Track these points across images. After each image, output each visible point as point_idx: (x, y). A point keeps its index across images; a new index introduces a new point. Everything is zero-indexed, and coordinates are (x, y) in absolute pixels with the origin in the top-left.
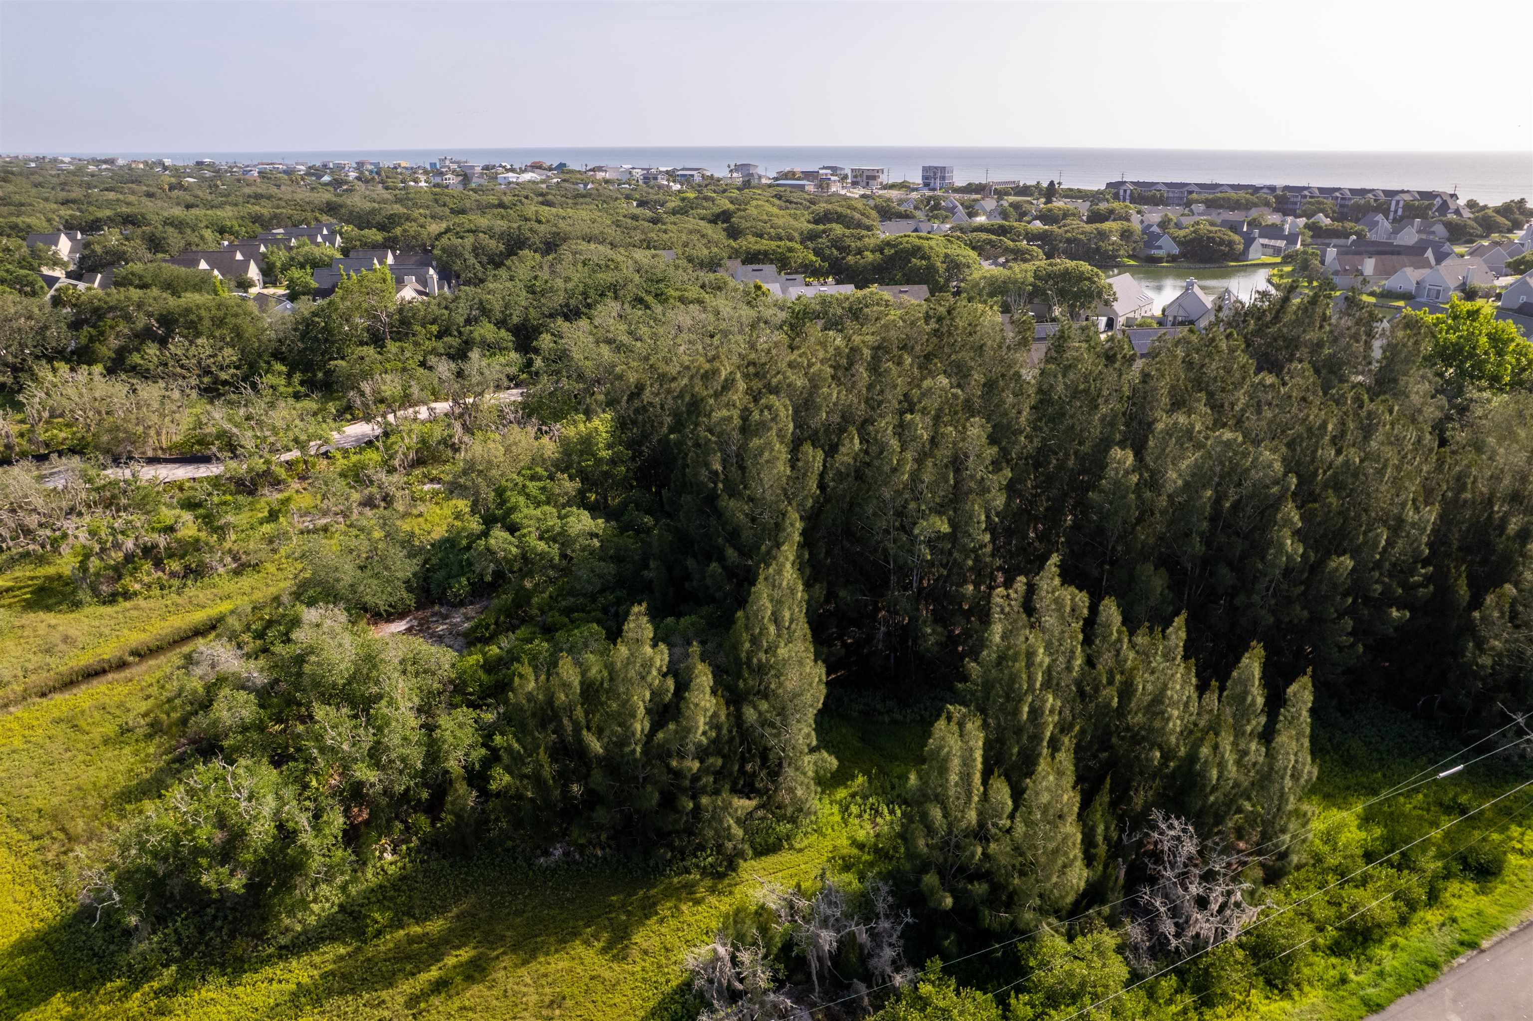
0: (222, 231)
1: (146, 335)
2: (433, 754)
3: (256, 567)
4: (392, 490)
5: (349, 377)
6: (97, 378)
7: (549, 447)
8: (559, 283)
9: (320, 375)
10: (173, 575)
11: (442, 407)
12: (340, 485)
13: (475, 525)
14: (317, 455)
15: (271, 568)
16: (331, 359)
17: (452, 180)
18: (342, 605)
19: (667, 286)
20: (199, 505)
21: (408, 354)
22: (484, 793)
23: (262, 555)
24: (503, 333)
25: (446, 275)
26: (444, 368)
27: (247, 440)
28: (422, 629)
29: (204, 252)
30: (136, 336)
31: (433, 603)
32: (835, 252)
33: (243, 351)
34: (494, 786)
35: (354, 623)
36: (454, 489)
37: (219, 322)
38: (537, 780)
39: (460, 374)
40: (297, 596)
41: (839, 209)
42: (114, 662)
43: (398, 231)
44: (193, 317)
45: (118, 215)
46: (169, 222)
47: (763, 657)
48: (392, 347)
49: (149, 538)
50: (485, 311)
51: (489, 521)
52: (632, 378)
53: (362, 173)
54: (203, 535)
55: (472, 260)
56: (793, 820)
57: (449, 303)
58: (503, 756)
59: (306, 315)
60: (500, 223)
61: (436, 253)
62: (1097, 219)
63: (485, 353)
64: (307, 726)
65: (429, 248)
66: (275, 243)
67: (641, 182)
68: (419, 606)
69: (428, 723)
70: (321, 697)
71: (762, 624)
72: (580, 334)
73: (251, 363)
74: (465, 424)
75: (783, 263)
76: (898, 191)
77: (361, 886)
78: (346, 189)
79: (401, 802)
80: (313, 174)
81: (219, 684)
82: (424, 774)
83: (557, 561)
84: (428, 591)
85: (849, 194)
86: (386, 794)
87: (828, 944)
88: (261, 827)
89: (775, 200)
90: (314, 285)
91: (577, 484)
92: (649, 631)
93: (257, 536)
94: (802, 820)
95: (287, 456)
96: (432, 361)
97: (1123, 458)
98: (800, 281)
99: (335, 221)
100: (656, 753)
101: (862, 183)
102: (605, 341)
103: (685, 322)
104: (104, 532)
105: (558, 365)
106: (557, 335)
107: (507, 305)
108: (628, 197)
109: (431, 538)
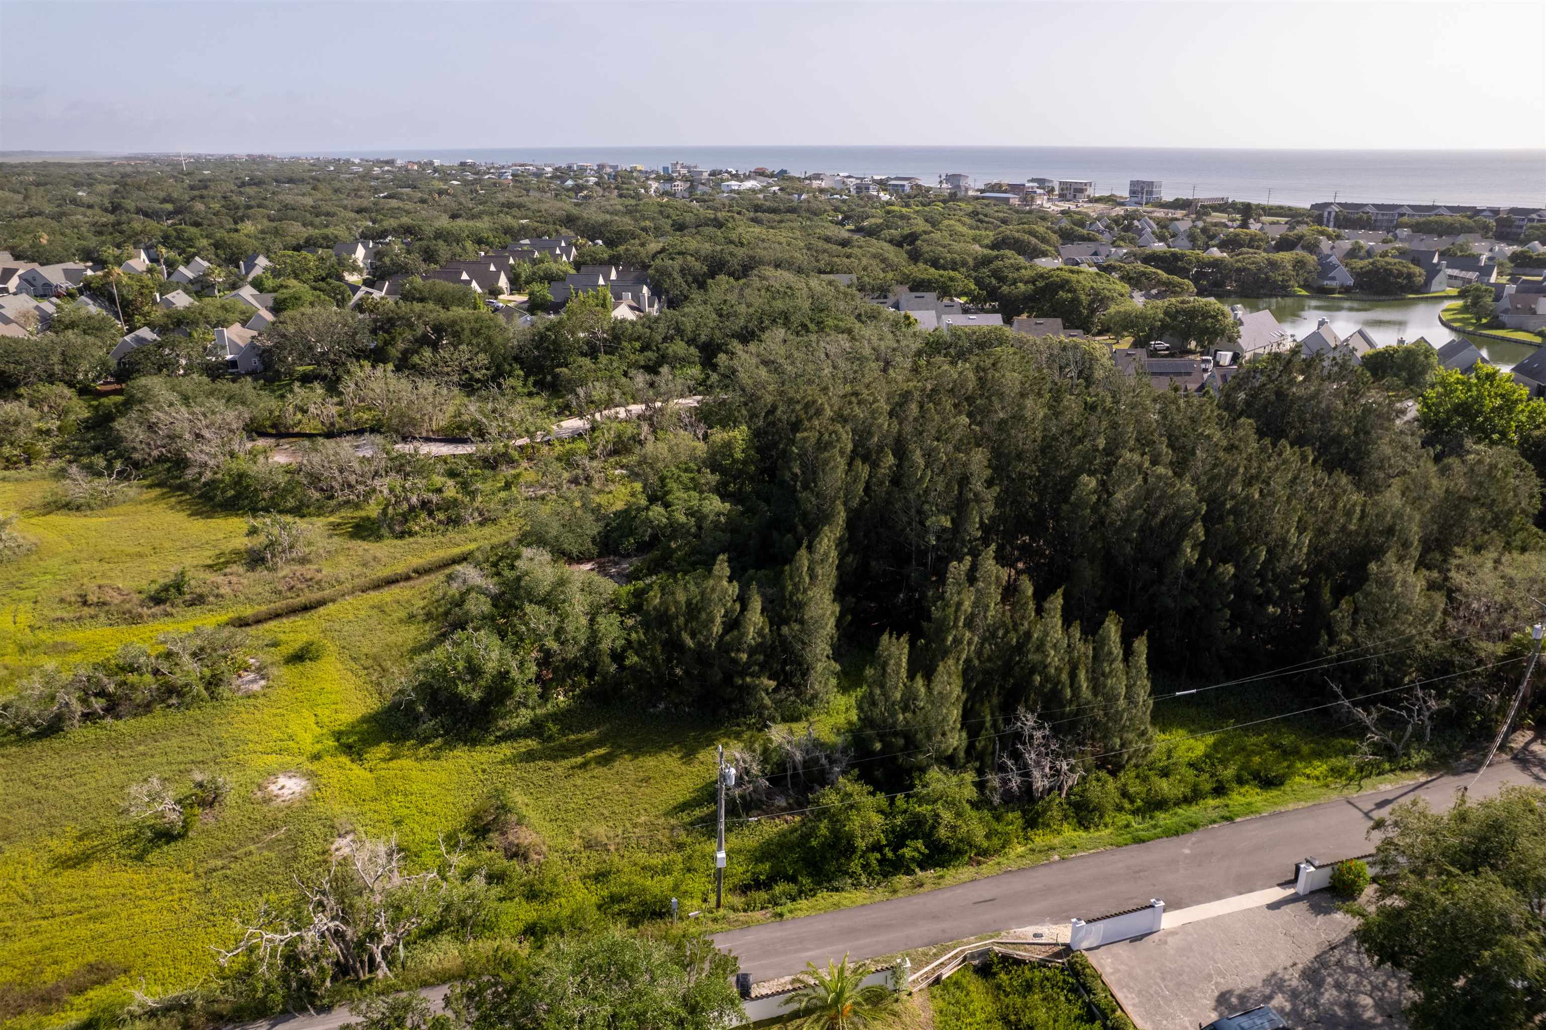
0: (479, 241)
1: (423, 341)
2: (594, 639)
3: (494, 521)
4: (592, 472)
5: (569, 381)
6: (390, 374)
7: (701, 448)
8: (742, 309)
9: (549, 378)
10: (440, 522)
11: (637, 408)
12: (556, 466)
13: (643, 502)
14: (541, 442)
15: (504, 523)
16: (558, 366)
17: (680, 186)
18: (548, 548)
19: (828, 316)
20: (459, 475)
21: (615, 365)
22: (622, 667)
23: (499, 514)
24: (693, 350)
25: (657, 292)
26: (640, 379)
27: (493, 429)
28: (602, 570)
29: (465, 262)
30: (416, 340)
31: (609, 554)
32: (994, 281)
33: (492, 356)
34: (627, 662)
35: (555, 562)
36: (634, 475)
37: (476, 333)
38: (653, 659)
39: (652, 385)
40: (520, 541)
41: (1017, 235)
42: (403, 575)
43: (621, 249)
44: (457, 328)
45: (401, 226)
46: (440, 235)
47: (800, 596)
48: (603, 359)
49: (426, 496)
50: (680, 331)
51: (652, 499)
52: (769, 399)
53: (600, 177)
54: (460, 496)
55: (679, 280)
56: (810, 704)
57: (651, 323)
58: (635, 645)
59: (541, 328)
60: (707, 245)
61: (651, 272)
62: (1285, 244)
63: (673, 368)
64: (520, 618)
65: (645, 267)
66: (521, 255)
67: (853, 192)
68: (600, 555)
69: (592, 621)
70: (531, 601)
71: (800, 576)
72: (747, 356)
73: (498, 367)
74: (651, 425)
75: (945, 291)
76: (1100, 206)
77: (544, 711)
78: (585, 197)
79: (571, 667)
80: (558, 177)
81: (468, 591)
82: (586, 650)
83: (693, 530)
84: (606, 545)
85: (1053, 207)
86: (563, 660)
87: (799, 756)
88: (491, 666)
89: (967, 220)
90: (550, 297)
91: (717, 477)
92: (728, 572)
93: (496, 499)
94: (817, 704)
95: (520, 442)
96: (633, 372)
97: (1089, 482)
98: (957, 308)
99: (572, 234)
100: (724, 648)
101: (1069, 197)
102: (765, 363)
103: (832, 349)
104: (398, 490)
105: (727, 381)
106: (732, 354)
107: (698, 326)
108: (836, 210)
109: (614, 509)
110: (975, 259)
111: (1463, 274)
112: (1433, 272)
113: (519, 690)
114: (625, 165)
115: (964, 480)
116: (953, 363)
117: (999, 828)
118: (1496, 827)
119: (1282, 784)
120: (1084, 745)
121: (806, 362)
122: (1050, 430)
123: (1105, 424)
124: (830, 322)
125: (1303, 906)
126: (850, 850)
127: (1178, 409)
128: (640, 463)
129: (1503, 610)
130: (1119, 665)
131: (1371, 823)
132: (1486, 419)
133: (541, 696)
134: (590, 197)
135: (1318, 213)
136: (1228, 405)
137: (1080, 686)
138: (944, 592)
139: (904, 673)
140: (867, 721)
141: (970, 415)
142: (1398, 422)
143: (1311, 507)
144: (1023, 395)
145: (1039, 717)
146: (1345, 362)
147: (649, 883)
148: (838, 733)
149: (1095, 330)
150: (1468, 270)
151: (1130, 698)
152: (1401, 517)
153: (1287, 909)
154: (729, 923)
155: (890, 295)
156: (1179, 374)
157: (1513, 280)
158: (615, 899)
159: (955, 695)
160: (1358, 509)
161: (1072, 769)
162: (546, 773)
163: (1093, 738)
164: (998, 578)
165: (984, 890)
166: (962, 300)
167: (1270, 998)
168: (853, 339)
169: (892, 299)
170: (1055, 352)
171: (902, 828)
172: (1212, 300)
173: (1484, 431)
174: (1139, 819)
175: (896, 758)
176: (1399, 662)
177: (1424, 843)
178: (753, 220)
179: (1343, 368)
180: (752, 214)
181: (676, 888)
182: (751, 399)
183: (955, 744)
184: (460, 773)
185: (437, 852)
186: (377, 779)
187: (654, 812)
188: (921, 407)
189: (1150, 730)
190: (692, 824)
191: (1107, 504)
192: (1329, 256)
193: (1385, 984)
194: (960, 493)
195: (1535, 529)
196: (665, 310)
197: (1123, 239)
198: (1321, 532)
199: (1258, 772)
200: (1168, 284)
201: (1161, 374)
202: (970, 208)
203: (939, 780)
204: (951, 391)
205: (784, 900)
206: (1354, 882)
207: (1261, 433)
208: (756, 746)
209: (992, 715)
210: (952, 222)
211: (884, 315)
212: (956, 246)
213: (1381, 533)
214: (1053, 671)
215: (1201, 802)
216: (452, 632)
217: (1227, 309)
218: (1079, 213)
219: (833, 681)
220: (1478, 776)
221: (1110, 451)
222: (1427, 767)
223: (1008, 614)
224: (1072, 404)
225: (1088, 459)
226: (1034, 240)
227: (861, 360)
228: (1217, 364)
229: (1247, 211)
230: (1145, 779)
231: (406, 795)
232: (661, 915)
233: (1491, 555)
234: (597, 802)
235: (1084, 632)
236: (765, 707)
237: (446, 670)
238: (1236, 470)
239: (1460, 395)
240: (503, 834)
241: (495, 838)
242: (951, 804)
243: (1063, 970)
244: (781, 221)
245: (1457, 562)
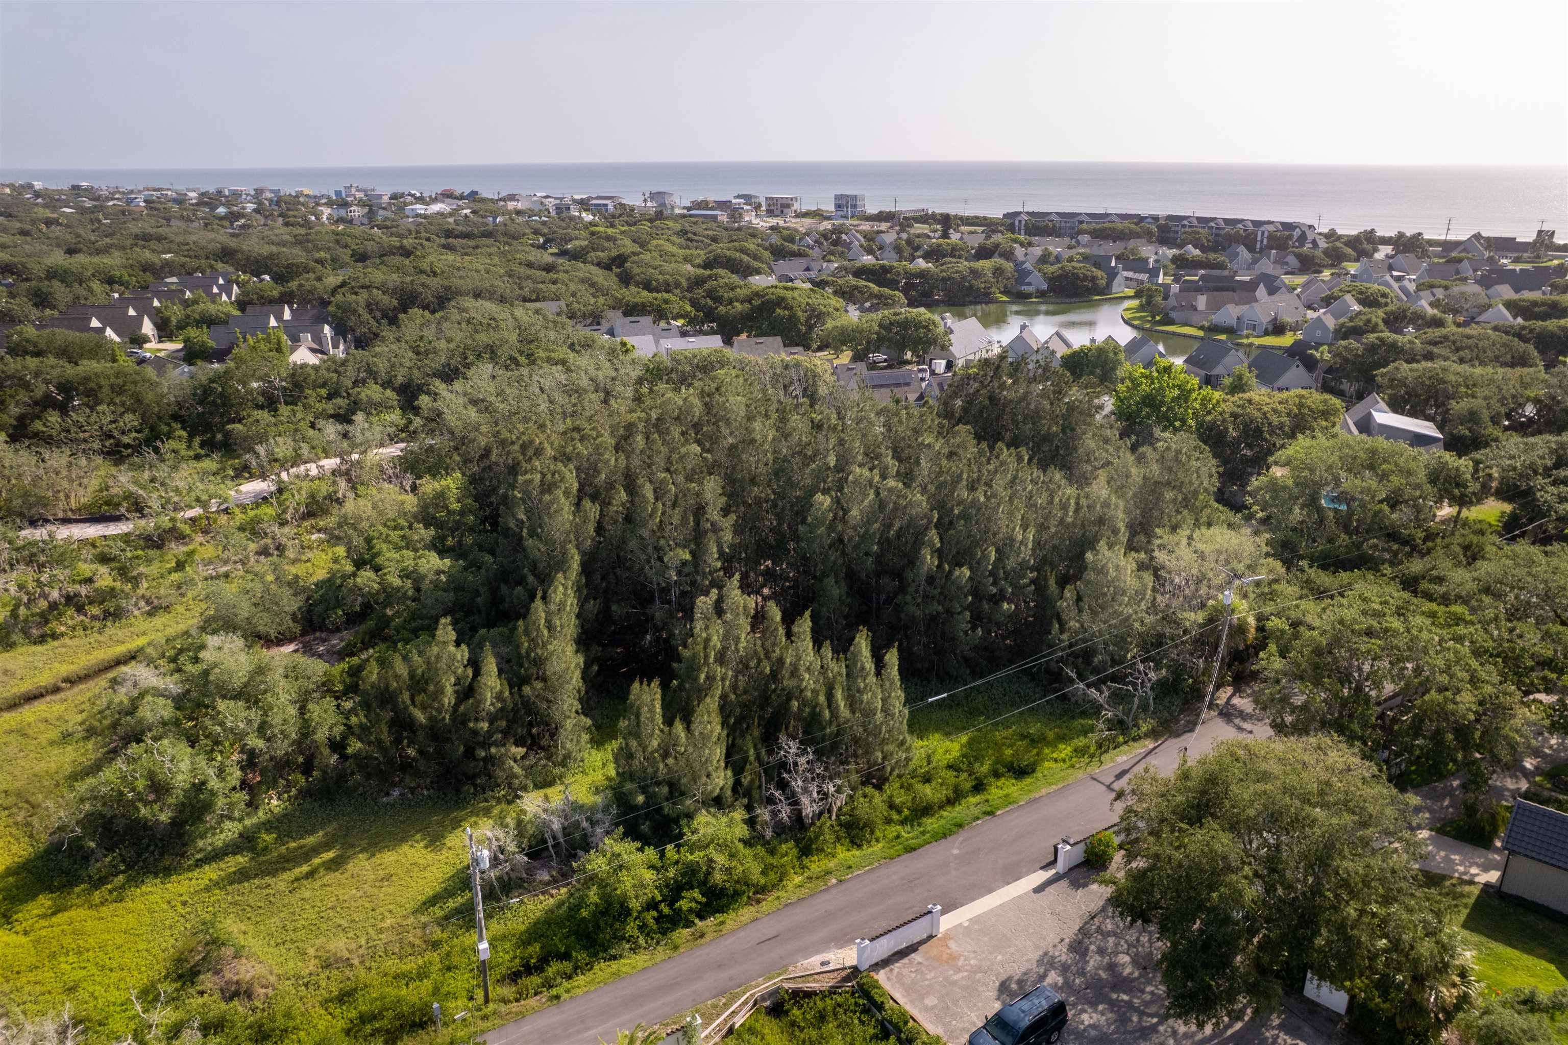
0: (110, 281)
1: (47, 403)
2: (306, 730)
3: (167, 608)
4: (284, 540)
5: (245, 439)
7: (410, 502)
8: (442, 344)
9: (219, 436)
10: (94, 618)
11: (330, 463)
12: (239, 537)
13: (349, 568)
14: (218, 512)
15: (180, 609)
16: (229, 422)
17: (357, 212)
18: (239, 633)
19: (538, 347)
20: (113, 559)
21: (299, 416)
22: (344, 757)
23: (172, 599)
24: (389, 393)
25: (341, 330)
26: (331, 430)
27: (154, 502)
28: (308, 650)
29: (93, 306)
30: (36, 403)
31: (315, 631)
32: (709, 302)
33: (143, 416)
34: (350, 751)
35: (250, 647)
36: (334, 539)
37: (119, 390)
38: (379, 743)
39: (345, 435)
40: (203, 629)
41: (728, 253)
42: (50, 688)
43: (294, 285)
44: (92, 385)
46: (52, 274)
47: (539, 651)
48: (284, 410)
49: (71, 589)
50: (372, 373)
51: (359, 564)
52: (483, 441)
53: (260, 203)
54: (118, 584)
55: (366, 316)
56: (563, 764)
57: (338, 367)
58: (357, 731)
59: (204, 379)
60: (395, 276)
61: (331, 309)
62: (984, 253)
63: (369, 414)
64: (213, 718)
65: (325, 303)
66: (169, 295)
67: (553, 213)
68: (304, 633)
69: (302, 710)
70: (224, 697)
71: (538, 630)
72: (453, 396)
73: (152, 429)
74: (349, 480)
75: (660, 314)
76: (808, 221)
77: (255, 820)
78: (242, 227)
79: (283, 765)
80: (206, 204)
81: (142, 695)
82: (298, 743)
83: (410, 593)
84: (310, 621)
85: (762, 223)
86: (272, 758)
87: (556, 825)
88: (182, 779)
89: (677, 240)
90: (211, 343)
91: (432, 532)
92: (453, 636)
93: (167, 583)
94: (571, 764)
95: (190, 513)
96: (321, 423)
97: (823, 501)
98: (675, 331)
99: (231, 269)
100: (460, 720)
101: (777, 212)
102: (474, 402)
103: (547, 383)
104: (31, 585)
105: (433, 425)
106: (435, 396)
107: (393, 366)
108: (536, 232)
109: (314, 579)
110: (689, 279)
111: (1136, 276)
112: (1112, 274)
113: (221, 802)
114: (288, 190)
115: (700, 511)
116: (677, 390)
117: (774, 861)
118: (1212, 780)
119: (1034, 771)
120: (848, 763)
121: (519, 398)
122: (779, 452)
123: (833, 441)
124: (542, 354)
125: (1064, 883)
126: (625, 912)
127: (900, 422)
128: (340, 525)
129: (1199, 581)
130: (872, 679)
131: (1113, 795)
132: (1169, 409)
133: (249, 804)
134: (249, 226)
135: (1010, 222)
136: (947, 413)
137: (838, 706)
138: (691, 629)
139: (659, 719)
140: (625, 776)
141: (698, 442)
142: (1098, 417)
143: (1031, 505)
144: (750, 418)
145: (801, 743)
146: (1047, 364)
147: (404, 992)
148: (597, 791)
149: (815, 346)
150: (1140, 272)
151: (885, 710)
152: (1108, 506)
153: (1051, 889)
154: (501, 1017)
155: (603, 321)
156: (898, 385)
157: (1176, 281)
158: (364, 1019)
159: (716, 733)
160: (1072, 502)
161: (839, 790)
162: (265, 892)
163: (855, 755)
164: (745, 608)
165: (767, 928)
166: (680, 322)
167: (1042, 977)
168: (569, 370)
169: (605, 325)
170: (778, 371)
171: (676, 881)
172: (922, 310)
173: (1168, 420)
174: (908, 828)
175: (661, 809)
176: (1121, 641)
177: (1158, 805)
178: (445, 247)
179: (1046, 371)
180: (443, 241)
181: (436, 991)
182: (461, 443)
183: (722, 783)
184: (151, 911)
185: (130, 1013)
186: (37, 941)
187: (400, 912)
188: (647, 438)
189: (908, 738)
190: (447, 918)
191: (844, 520)
192: (1024, 262)
193: (1138, 940)
194: (697, 523)
195: (1216, 505)
196: (353, 350)
197: (833, 254)
198: (1042, 528)
199: (1012, 763)
200: (880, 296)
201: (882, 386)
202: (678, 227)
203: (708, 823)
204: (677, 419)
205: (559, 980)
206: (1105, 852)
207: (979, 438)
208: (508, 820)
209: (755, 747)
210: (661, 242)
211: (599, 342)
212: (668, 267)
213: (1094, 523)
214: (809, 694)
215: (963, 801)
216: (125, 746)
217: (936, 318)
218: (788, 228)
219: (585, 737)
220: (1194, 735)
221: (839, 469)
222: (1154, 734)
223: (759, 642)
224: (797, 422)
225: (819, 476)
226: (746, 258)
227: (579, 392)
228: (933, 373)
229: (946, 221)
230: (909, 788)
231: (79, 953)
232: (422, 1025)
233: (1184, 532)
234: (331, 913)
235: (835, 651)
236: (515, 776)
237: (121, 793)
238: (960, 476)
239: (1145, 388)
240: (217, 973)
241: (207, 981)
242: (722, 846)
243: (853, 993)
244: (477, 247)
245: (1158, 542)
